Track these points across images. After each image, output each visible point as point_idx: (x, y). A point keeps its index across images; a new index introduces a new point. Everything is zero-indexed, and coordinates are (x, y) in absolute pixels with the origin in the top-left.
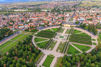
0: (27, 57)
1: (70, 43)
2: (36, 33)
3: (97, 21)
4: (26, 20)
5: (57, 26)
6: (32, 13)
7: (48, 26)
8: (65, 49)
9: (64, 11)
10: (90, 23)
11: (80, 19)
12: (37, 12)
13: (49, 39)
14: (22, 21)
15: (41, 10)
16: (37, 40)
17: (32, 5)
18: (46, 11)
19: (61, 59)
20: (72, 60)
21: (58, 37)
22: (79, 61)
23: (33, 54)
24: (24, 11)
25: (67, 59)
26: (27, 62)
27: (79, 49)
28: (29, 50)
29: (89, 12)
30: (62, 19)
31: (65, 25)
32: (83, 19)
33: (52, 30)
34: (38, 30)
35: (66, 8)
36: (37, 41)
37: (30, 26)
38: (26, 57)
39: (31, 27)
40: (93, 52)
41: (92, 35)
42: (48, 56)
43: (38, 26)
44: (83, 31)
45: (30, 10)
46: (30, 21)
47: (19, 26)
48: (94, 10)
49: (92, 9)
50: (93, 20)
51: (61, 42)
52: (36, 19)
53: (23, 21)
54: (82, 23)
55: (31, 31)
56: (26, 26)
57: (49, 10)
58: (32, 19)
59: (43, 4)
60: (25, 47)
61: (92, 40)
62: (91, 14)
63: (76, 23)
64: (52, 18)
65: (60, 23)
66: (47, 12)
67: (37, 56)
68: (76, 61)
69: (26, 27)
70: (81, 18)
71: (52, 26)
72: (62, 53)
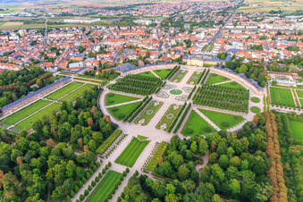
0: (80, 140)
1: (195, 108)
2: (113, 82)
3: (273, 53)
4: (92, 47)
5: (168, 63)
6: (112, 28)
7: (146, 63)
8: (178, 122)
9: (195, 24)
10: (254, 56)
11: (231, 47)
12: (124, 25)
14: (82, 50)
15: (136, 22)
16: (111, 99)
17: (113, 6)
18: (148, 23)
19: (165, 147)
20: (188, 148)
21: (168, 91)
22: (207, 152)
23: (95, 134)
24: (90, 22)
25: (178, 147)
26: (78, 154)
27: (215, 122)
28: (86, 125)
29: (259, 27)
30: (185, 46)
31: (189, 62)
32: (239, 46)
33: (154, 74)
34: (119, 74)
35: (201, 17)
36: (112, 102)
37: (100, 62)
38: (76, 142)
39: (102, 66)
40: (245, 130)
41: (253, 87)
42: (134, 139)
43: (121, 62)
44: (234, 77)
45: (105, 21)
46: (102, 51)
47: (72, 62)
48: (272, 22)
49: (266, 20)
50: (264, 50)
51: (172, 106)
52: (119, 43)
53: (85, 49)
54: (234, 57)
55: (100, 77)
56: (90, 64)
57: (156, 22)
58: (109, 43)
59: (143, 4)
60: (76, 116)
62: (261, 34)
63: (219, 56)
64: (161, 43)
65: (177, 56)
66: (150, 25)
67: (105, 138)
68: (198, 152)
69: (88, 64)
70: (234, 43)
71: (157, 63)
72: (169, 132)
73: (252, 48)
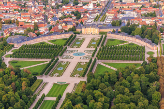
1: (100, 62)
2: (10, 53)
7: (38, 35)
11: (125, 16)
13: (48, 61)
21: (71, 54)
30: (75, 18)
31: (84, 30)
34: (13, 46)
50: (158, 16)
51: (79, 63)
61: (146, 54)
63: (114, 25)
65: (70, 26)
70: (127, 12)
71: (50, 34)
73: (146, 16)
